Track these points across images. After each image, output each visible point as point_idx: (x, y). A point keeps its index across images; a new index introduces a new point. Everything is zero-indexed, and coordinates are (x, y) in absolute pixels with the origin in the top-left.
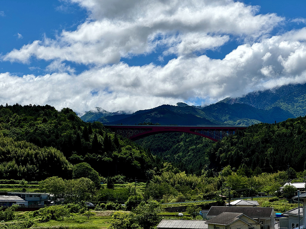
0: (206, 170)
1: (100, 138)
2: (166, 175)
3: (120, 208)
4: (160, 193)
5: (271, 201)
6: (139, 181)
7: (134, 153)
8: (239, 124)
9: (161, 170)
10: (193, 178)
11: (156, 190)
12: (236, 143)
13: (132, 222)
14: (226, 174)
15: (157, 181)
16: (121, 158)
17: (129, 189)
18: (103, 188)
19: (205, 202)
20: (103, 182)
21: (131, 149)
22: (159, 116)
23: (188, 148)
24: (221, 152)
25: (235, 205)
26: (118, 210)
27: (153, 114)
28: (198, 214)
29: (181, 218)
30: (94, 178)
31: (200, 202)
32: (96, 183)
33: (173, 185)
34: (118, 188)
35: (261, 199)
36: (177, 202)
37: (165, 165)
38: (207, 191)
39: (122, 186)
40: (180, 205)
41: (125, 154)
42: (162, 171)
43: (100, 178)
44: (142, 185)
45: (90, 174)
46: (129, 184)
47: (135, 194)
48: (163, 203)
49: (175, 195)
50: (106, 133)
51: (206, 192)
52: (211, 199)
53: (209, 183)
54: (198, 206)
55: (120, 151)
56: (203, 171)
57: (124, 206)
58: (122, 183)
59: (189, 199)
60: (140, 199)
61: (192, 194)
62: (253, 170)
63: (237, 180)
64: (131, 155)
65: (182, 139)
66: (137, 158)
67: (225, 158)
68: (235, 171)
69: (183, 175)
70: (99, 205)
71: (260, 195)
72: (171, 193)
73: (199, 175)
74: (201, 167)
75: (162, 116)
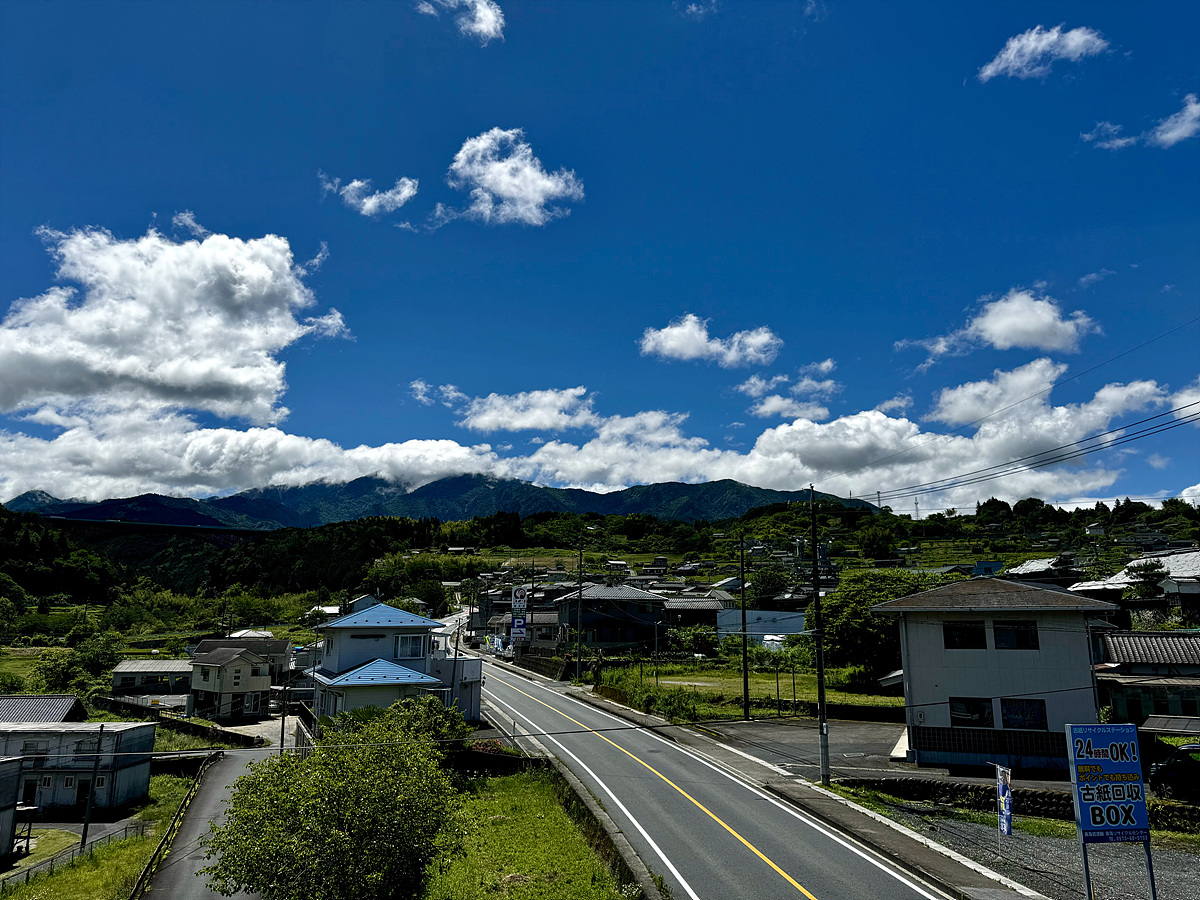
0: (203, 588)
1: (34, 536)
2: (140, 594)
3: (57, 644)
4: (126, 620)
5: (291, 631)
6: (93, 604)
7: (91, 561)
8: (261, 526)
9: (132, 587)
10: (183, 600)
11: (122, 616)
12: (253, 551)
13: (71, 664)
14: (232, 595)
15: (124, 603)
16: (68, 567)
17: (76, 615)
18: (30, 612)
19: (197, 634)
20: (32, 603)
21: (86, 555)
22: (139, 509)
23: (181, 556)
24: (229, 564)
25: (240, 638)
26: (52, 646)
27: (130, 506)
28: (184, 651)
29: (155, 657)
30: (16, 597)
31: (188, 634)
32: (19, 605)
33: (149, 609)
34: (56, 613)
35: (278, 629)
36: (152, 633)
37: (139, 580)
38: (202, 617)
39: (64, 611)
40: (157, 638)
41: (75, 562)
42: (135, 589)
43: (26, 597)
44: (99, 609)
45: (10, 592)
46: (77, 607)
47: (86, 622)
48: (129, 634)
49: (151, 624)
50: (47, 530)
51: (200, 620)
52: (206, 629)
53: (207, 606)
54: (184, 640)
55: (67, 557)
56: (199, 590)
57: (62, 640)
58: (65, 605)
59: (172, 630)
60: (92, 630)
61: (177, 623)
62: (272, 589)
63: (248, 604)
64: (85, 563)
65: (171, 543)
66: (94, 569)
67: (234, 571)
68: (246, 590)
69: (167, 594)
70: (20, 638)
71: (277, 623)
72: (145, 621)
73: (192, 595)
74: (197, 583)
75: (144, 509)
